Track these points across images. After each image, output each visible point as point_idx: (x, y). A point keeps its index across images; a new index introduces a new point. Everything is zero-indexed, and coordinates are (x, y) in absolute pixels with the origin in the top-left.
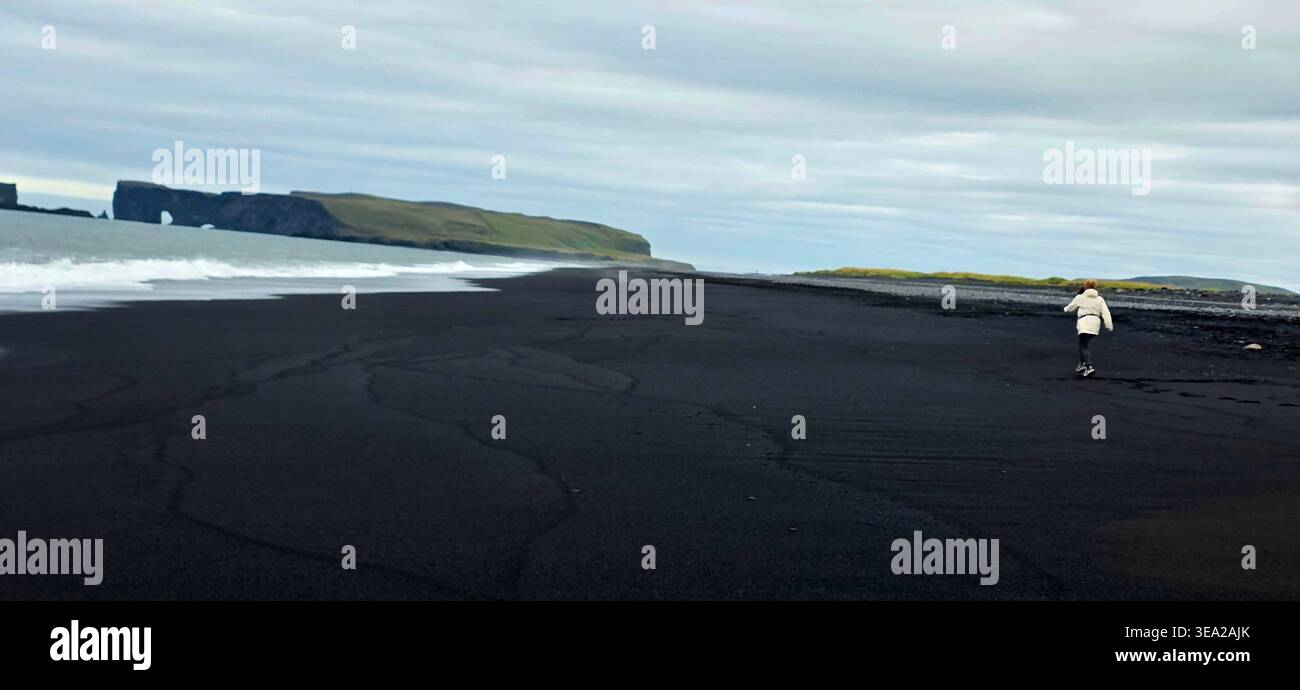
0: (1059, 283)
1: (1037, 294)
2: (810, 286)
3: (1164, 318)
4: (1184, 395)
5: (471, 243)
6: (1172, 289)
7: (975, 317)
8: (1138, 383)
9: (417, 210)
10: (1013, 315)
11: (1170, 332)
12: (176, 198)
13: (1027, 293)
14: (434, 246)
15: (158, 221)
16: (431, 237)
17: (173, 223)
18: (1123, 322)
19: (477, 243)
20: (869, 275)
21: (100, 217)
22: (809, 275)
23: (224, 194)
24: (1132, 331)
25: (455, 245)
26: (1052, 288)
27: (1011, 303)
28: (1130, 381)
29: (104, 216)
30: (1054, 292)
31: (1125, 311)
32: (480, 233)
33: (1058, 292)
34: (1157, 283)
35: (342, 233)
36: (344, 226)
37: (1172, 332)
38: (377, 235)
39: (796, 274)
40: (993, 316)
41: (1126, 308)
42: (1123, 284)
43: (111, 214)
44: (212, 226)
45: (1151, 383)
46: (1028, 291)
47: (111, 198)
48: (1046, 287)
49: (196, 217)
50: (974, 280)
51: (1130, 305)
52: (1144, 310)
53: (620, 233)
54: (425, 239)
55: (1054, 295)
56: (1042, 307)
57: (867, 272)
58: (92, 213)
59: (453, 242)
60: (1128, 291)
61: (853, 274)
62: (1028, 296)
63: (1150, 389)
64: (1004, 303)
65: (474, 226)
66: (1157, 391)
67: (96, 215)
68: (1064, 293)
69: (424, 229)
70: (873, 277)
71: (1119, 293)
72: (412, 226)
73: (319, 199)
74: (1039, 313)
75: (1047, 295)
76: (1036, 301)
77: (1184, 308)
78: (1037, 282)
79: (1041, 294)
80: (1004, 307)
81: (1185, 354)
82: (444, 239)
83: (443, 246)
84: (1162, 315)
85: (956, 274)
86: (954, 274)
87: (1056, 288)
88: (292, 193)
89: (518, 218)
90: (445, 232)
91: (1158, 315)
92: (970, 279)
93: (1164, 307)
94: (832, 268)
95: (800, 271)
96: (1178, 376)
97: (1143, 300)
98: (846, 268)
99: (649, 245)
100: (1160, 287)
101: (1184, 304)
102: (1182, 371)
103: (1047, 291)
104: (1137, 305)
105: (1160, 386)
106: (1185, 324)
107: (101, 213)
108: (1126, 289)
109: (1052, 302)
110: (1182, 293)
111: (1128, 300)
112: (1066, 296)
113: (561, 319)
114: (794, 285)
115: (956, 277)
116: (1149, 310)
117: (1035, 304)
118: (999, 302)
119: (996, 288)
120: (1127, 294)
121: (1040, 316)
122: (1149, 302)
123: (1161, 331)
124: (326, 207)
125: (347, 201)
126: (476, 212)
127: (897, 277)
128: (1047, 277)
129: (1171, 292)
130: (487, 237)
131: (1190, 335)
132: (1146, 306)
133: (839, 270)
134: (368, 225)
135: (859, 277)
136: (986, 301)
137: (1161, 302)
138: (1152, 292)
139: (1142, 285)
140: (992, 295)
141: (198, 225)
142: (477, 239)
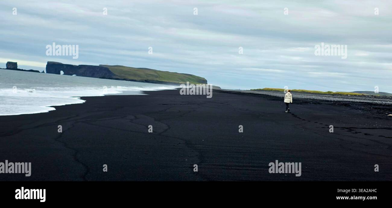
0: (330, 93)
1: (323, 96)
2: (253, 94)
3: (362, 105)
4: (366, 134)
5: (153, 80)
6: (365, 95)
7: (300, 104)
8: (350, 129)
9: (137, 70)
10: (313, 103)
11: (363, 109)
12: (65, 67)
13: (320, 96)
14: (142, 81)
15: (59, 74)
16: (141, 78)
17: (64, 74)
18: (348, 106)
19: (155, 80)
20: (273, 90)
21: (42, 72)
22: (255, 90)
23: (79, 65)
24: (350, 109)
25: (149, 81)
26: (328, 94)
27: (314, 99)
28: (347, 128)
29: (43, 72)
30: (329, 96)
31: (349, 102)
32: (156, 77)
33: (330, 96)
34: (361, 93)
35: (114, 77)
36: (115, 75)
37: (364, 110)
38: (125, 78)
39: (251, 90)
40: (306, 104)
41: (349, 101)
42: (350, 93)
43: (45, 71)
44: (75, 75)
45: (355, 129)
46: (320, 95)
47: (45, 67)
48: (326, 94)
49: (71, 72)
50: (305, 92)
51: (351, 100)
52: (355, 102)
53: (198, 78)
54: (139, 79)
55: (328, 97)
56: (323, 101)
57: (272, 89)
58: (40, 71)
59: (147, 80)
60: (352, 95)
61: (268, 90)
62: (320, 97)
63: (354, 132)
64: (312, 99)
65: (154, 75)
66: (356, 133)
67: (41, 72)
68: (332, 96)
69: (139, 76)
70: (273, 91)
71: (349, 96)
72: (135, 75)
73: (108, 67)
74: (321, 103)
75: (326, 97)
76: (322, 99)
77: (369, 101)
78: (324, 93)
79: (324, 96)
80: (311, 101)
81: (368, 118)
82: (145, 79)
83: (145, 81)
84: (361, 104)
85: (300, 90)
86: (299, 90)
87: (329, 95)
88: (100, 65)
89: (167, 73)
90: (146, 77)
91: (360, 104)
92: (303, 92)
93: (362, 101)
94: (262, 88)
95: (252, 89)
96: (364, 126)
97: (356, 99)
98: (266, 88)
99: (207, 81)
100: (361, 94)
101: (369, 100)
102: (366, 124)
103: (327, 96)
104: (353, 100)
105: (358, 130)
106: (368, 107)
107: (42, 71)
108: (351, 95)
109: (327, 99)
110: (368, 96)
111: (351, 98)
112: (332, 97)
113: (164, 104)
114: (248, 93)
115: (299, 91)
116: (357, 102)
117: (321, 100)
118: (310, 99)
119: (311, 95)
120: (351, 96)
121: (322, 104)
122: (358, 99)
123: (360, 109)
124: (110, 69)
125: (116, 68)
126: (155, 71)
127: (281, 91)
128: (327, 91)
129: (365, 96)
130: (158, 79)
131: (370, 111)
132: (356, 101)
133: (264, 89)
134: (123, 75)
135: (270, 91)
136: (306, 99)
137: (362, 99)
138: (359, 96)
139: (356, 94)
140: (309, 97)
141: (72, 75)
142: (155, 79)
